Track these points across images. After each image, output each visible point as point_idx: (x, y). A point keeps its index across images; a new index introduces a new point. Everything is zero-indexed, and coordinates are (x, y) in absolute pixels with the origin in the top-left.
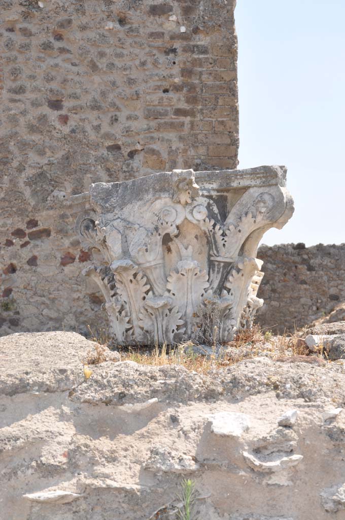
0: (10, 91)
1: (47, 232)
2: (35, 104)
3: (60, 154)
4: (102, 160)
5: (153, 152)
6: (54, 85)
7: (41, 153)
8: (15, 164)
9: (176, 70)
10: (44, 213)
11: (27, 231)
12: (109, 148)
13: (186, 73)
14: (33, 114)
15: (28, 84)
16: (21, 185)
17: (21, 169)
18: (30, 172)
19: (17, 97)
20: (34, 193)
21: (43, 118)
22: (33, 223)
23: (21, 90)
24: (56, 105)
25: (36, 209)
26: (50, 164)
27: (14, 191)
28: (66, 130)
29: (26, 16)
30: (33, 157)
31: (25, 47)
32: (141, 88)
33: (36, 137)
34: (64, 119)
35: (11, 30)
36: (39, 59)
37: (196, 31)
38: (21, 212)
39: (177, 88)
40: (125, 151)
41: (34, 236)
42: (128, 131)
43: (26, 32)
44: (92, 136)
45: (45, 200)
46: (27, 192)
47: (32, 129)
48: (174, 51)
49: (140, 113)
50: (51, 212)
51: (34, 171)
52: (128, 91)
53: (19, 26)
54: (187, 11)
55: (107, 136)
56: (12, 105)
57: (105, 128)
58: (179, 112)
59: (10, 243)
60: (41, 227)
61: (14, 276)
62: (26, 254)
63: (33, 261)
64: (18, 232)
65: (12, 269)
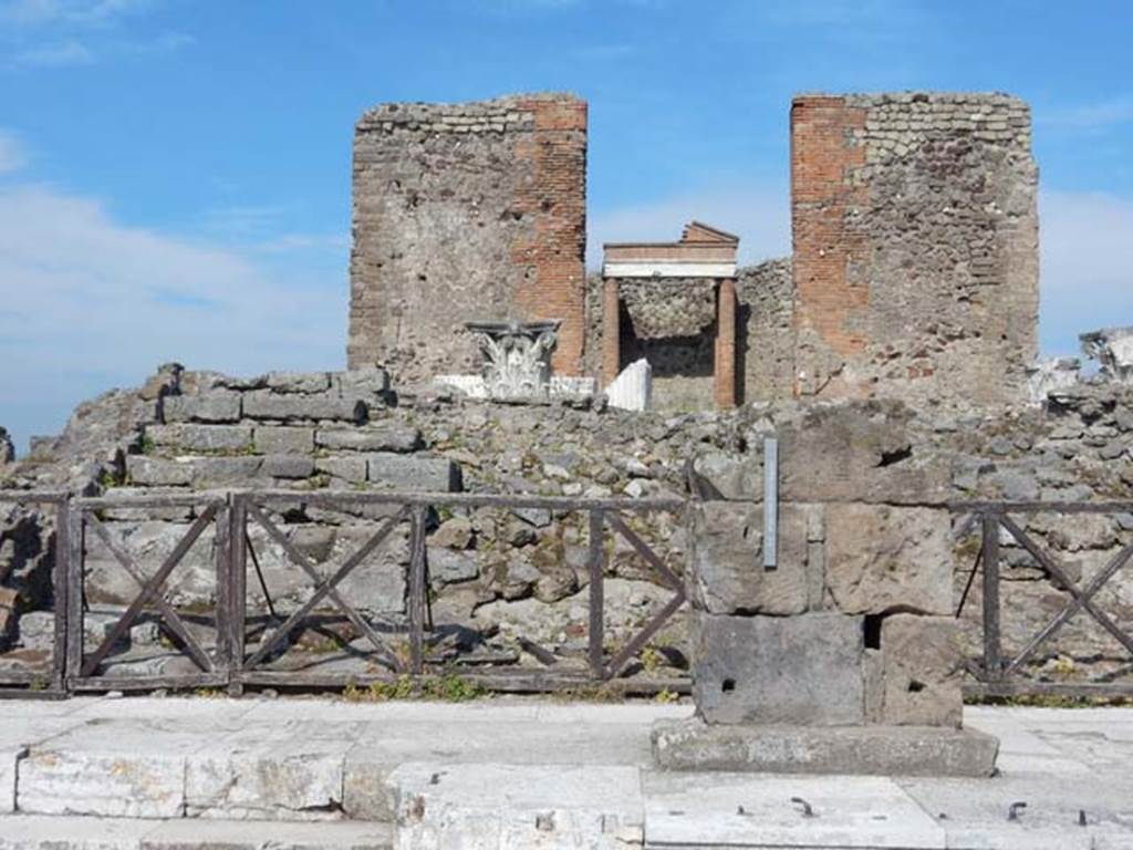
9: (994, 240)
13: (1002, 242)
59: (873, 362)
60: (895, 351)
61: (877, 385)
62: (885, 370)
63: (890, 375)
64: (880, 355)
65: (876, 380)
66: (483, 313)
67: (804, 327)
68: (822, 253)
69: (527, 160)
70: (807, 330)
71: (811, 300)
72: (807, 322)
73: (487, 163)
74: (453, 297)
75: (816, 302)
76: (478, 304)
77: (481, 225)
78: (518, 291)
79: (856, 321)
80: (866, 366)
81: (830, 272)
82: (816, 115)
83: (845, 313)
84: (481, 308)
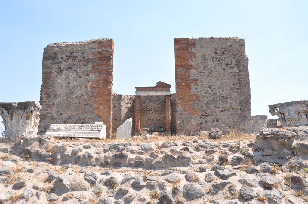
0: (200, 85)
1: (209, 115)
2: (206, 88)
3: (211, 98)
4: (220, 99)
5: (232, 97)
6: (210, 83)
7: (207, 98)
8: (202, 100)
9: (236, 80)
10: (208, 111)
11: (205, 115)
12: (222, 97)
13: (238, 80)
14: (205, 90)
15: (204, 83)
16: (203, 105)
17: (203, 101)
18: (205, 102)
19: (202, 86)
20: (206, 107)
21: (208, 91)
22: (206, 113)
23: (203, 85)
24: (210, 88)
25: (206, 110)
26: (209, 100)
27: (202, 106)
28: (213, 93)
29: (204, 69)
30: (206, 99)
31: (204, 76)
32: (229, 84)
33: (206, 95)
34: (212, 91)
35: (200, 72)
36: (207, 78)
37: (240, 72)
38: (203, 111)
39: (237, 84)
40: (226, 97)
41: (206, 116)
42: (226, 93)
43: (204, 73)
44: (218, 94)
45: (208, 108)
46: (205, 106)
47: (205, 93)
48: (236, 76)
49: (228, 89)
50: (210, 111)
51: (206, 102)
52: (226, 84)
53: (202, 72)
54: (238, 68)
55: (222, 94)
56: (201, 88)
57: (221, 92)
58: (237, 89)
59: (201, 118)
60: (207, 114)
61: (202, 125)
62: (204, 120)
63: (206, 122)
64: (203, 115)
65: (202, 123)
66: (80, 104)
67: (179, 107)
68: (184, 84)
69: (94, 58)
70: (180, 108)
71: (181, 99)
72: (180, 105)
73: (82, 59)
74: (71, 100)
75: (183, 99)
76: (79, 101)
77: (80, 77)
78: (91, 97)
79: (195, 105)
80: (198, 119)
81: (187, 90)
82: (181, 44)
83: (192, 103)
84: (80, 103)
